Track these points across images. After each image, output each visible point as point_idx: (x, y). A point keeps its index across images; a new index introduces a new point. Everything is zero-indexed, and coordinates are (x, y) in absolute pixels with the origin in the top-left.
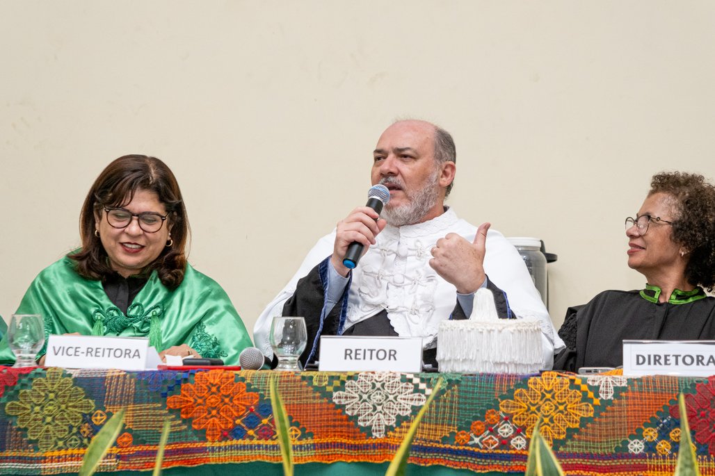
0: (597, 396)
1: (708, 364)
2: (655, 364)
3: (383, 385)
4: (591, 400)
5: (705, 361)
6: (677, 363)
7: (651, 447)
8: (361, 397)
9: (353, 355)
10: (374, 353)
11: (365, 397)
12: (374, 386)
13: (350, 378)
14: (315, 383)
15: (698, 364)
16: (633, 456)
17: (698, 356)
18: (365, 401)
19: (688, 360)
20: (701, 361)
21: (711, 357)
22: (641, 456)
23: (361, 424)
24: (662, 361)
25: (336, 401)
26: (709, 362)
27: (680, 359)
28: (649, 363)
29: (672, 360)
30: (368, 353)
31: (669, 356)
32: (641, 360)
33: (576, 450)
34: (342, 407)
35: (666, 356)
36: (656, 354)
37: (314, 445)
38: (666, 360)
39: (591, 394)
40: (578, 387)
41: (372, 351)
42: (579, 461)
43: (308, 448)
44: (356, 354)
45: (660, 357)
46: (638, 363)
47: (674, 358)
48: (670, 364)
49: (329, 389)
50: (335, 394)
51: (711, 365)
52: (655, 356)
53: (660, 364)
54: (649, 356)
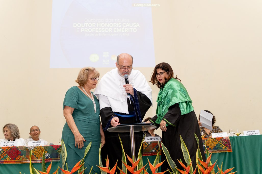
0: (147, 144)
4: (147, 145)
7: (155, 151)
16: (153, 152)
22: (154, 152)
33: (145, 152)
39: (146, 144)
40: (145, 143)
42: (146, 154)
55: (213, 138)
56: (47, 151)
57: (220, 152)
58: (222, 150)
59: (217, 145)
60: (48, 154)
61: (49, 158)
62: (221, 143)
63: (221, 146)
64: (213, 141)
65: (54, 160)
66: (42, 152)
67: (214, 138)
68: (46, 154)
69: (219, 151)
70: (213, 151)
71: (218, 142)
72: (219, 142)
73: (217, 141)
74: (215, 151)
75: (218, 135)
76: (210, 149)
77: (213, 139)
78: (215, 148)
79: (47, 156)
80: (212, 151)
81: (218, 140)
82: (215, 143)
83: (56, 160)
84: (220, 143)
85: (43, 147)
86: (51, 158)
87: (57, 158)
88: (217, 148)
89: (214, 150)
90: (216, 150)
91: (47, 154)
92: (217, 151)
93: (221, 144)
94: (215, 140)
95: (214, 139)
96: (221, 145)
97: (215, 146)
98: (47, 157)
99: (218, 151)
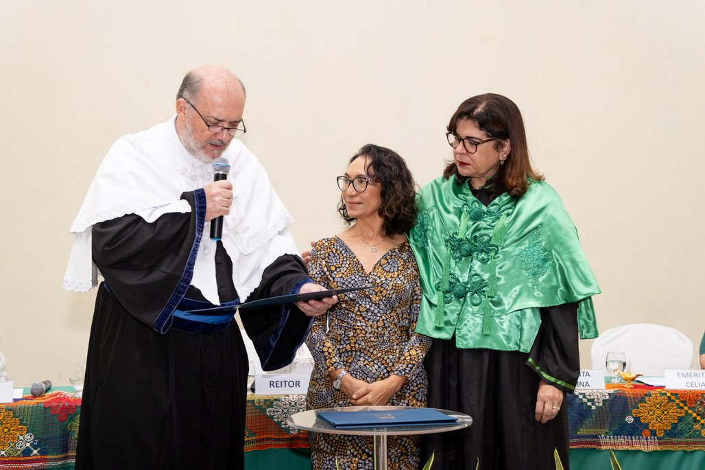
3: (295, 404)
8: (283, 411)
9: (275, 385)
10: (287, 383)
11: (285, 411)
12: (290, 404)
13: (276, 400)
14: (257, 404)
18: (286, 413)
23: (283, 426)
25: (268, 414)
30: (283, 383)
34: (272, 417)
37: (256, 440)
41: (285, 382)
43: (252, 442)
44: (276, 384)
49: (265, 407)
50: (268, 410)
55: (669, 394)
56: (25, 425)
57: (689, 449)
58: (699, 440)
59: (680, 419)
60: (29, 437)
61: (35, 452)
62: (698, 415)
63: (697, 426)
64: (668, 403)
65: (56, 460)
66: (6, 430)
67: (672, 394)
68: (21, 438)
69: (687, 444)
70: (665, 443)
71: (686, 408)
72: (690, 411)
73: (682, 405)
74: (672, 443)
75: (689, 380)
76: (653, 433)
77: (669, 397)
78: (673, 432)
79: (28, 445)
80: (659, 444)
81: (685, 402)
82: (674, 413)
83: (60, 459)
84: (694, 415)
85: (10, 410)
86: (41, 452)
87: (66, 451)
88: (681, 433)
89: (667, 439)
90: (674, 440)
91: (26, 440)
92: (680, 443)
93: (698, 418)
94: (677, 401)
95: (673, 398)
96: (695, 421)
97: (674, 426)
98: (27, 452)
99: (683, 443)
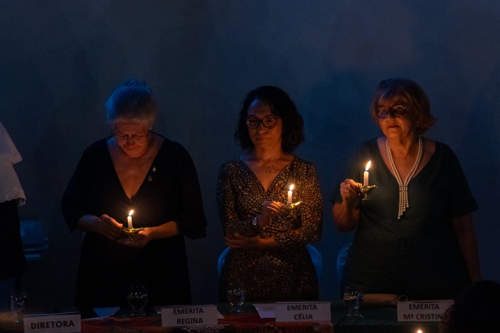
1: (69, 326)
2: (41, 328)
5: (68, 324)
6: (53, 327)
15: (64, 326)
17: (64, 322)
19: (59, 324)
20: (66, 324)
21: (71, 321)
24: (45, 326)
26: (70, 325)
27: (55, 324)
28: (38, 328)
29: (51, 325)
31: (49, 322)
32: (34, 326)
35: (47, 323)
36: (42, 322)
38: (47, 325)
45: (44, 324)
46: (32, 328)
47: (51, 324)
48: (49, 327)
51: (71, 326)
52: (41, 323)
53: (44, 328)
54: (38, 324)
75: (297, 312)
